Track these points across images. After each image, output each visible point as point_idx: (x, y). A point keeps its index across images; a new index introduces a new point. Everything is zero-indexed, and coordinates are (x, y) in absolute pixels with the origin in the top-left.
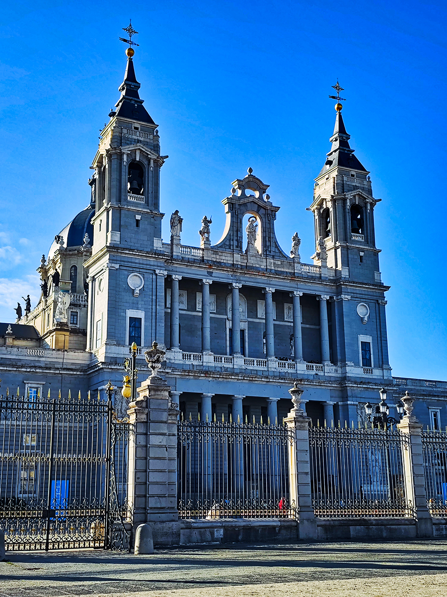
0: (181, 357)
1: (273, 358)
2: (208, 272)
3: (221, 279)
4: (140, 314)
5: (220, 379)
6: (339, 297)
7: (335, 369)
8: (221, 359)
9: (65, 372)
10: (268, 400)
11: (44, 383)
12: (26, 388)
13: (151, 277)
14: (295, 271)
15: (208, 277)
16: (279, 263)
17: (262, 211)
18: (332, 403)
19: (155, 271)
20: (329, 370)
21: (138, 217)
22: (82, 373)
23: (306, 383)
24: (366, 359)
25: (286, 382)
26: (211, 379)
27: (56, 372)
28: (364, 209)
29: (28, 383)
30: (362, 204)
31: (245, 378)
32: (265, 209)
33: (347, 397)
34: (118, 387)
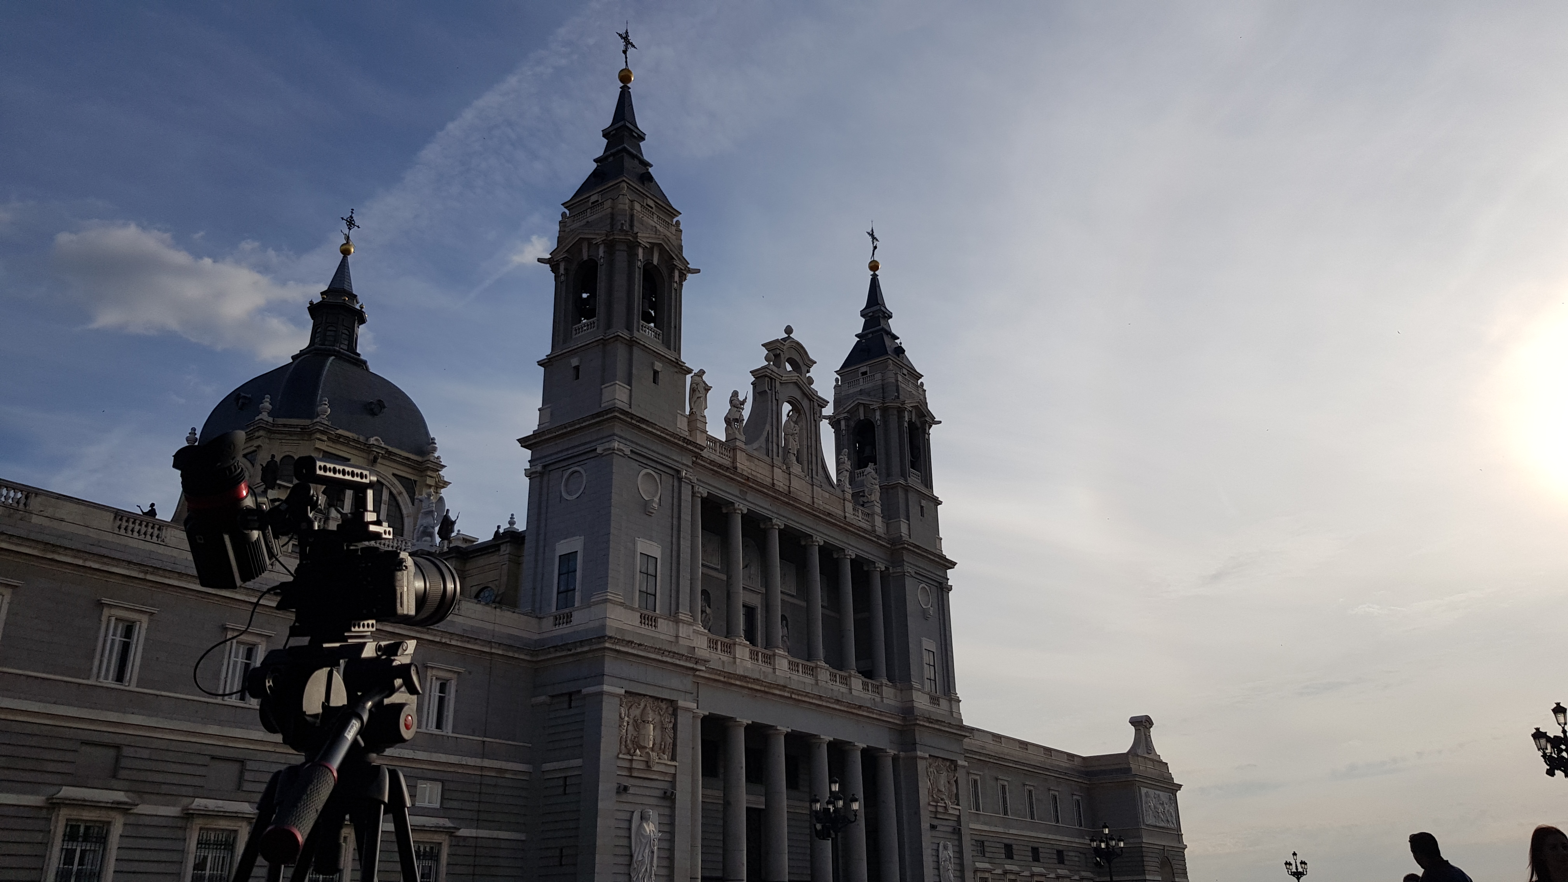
0: (705, 645)
1: (824, 664)
2: (741, 491)
3: (758, 508)
4: (655, 550)
5: (758, 695)
6: (899, 569)
7: (894, 694)
8: (757, 655)
9: (500, 652)
10: (814, 741)
11: (461, 670)
12: (429, 679)
13: (671, 481)
14: (847, 515)
15: (741, 501)
16: (827, 495)
17: (805, 403)
18: (892, 752)
19: (678, 472)
20: (889, 696)
21: (658, 366)
22: (528, 658)
23: (865, 714)
24: (930, 680)
25: (842, 708)
26: (746, 691)
27: (485, 650)
28: (920, 430)
29: (432, 668)
30: (919, 425)
31: (793, 696)
32: (810, 400)
33: (915, 744)
34: (626, 692)
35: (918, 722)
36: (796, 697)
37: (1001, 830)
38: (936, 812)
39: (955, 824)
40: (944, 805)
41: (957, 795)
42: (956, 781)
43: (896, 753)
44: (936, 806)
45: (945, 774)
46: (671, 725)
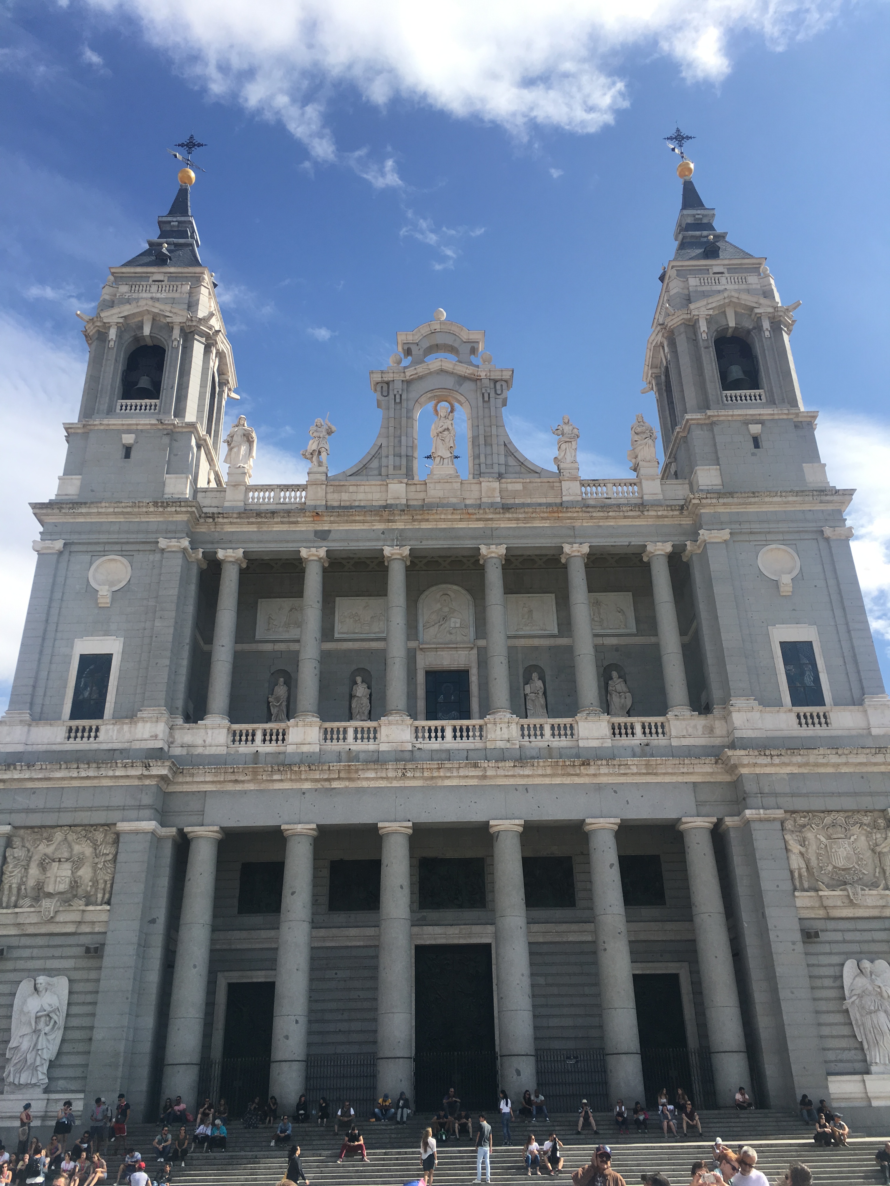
0: (225, 739)
1: (505, 715)
4: (111, 645)
6: (699, 541)
7: (704, 727)
10: (492, 831)
13: (152, 558)
14: (564, 499)
16: (518, 487)
17: (468, 386)
18: (703, 821)
19: (157, 544)
20: (686, 730)
21: (128, 439)
24: (804, 688)
31: (410, 774)
32: (475, 381)
33: (745, 798)
34: (15, 828)
36: (417, 774)
38: (824, 907)
40: (843, 893)
43: (716, 820)
44: (818, 898)
45: (856, 837)
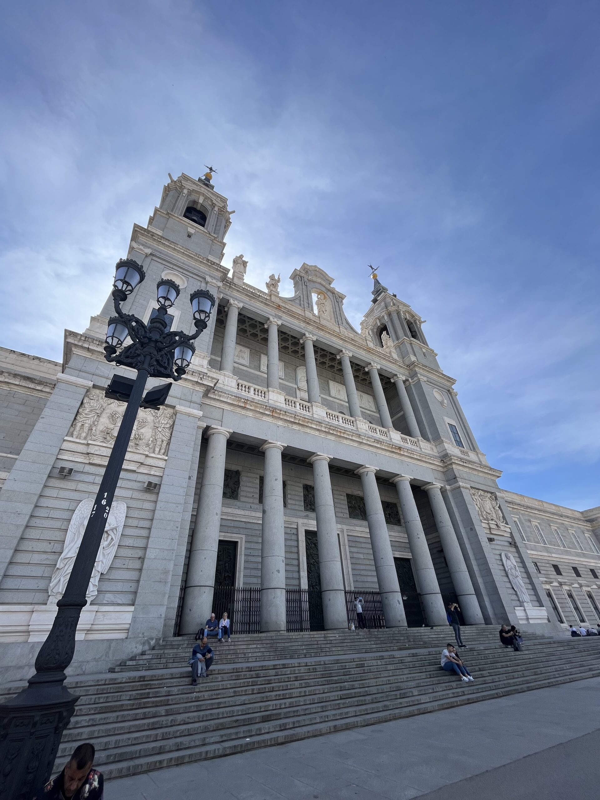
0: (234, 385)
1: (363, 421)
2: (276, 314)
3: (292, 326)
5: (295, 427)
6: (415, 379)
7: (431, 447)
8: (295, 403)
13: (199, 284)
15: (276, 318)
17: (329, 294)
18: (438, 484)
19: (205, 279)
21: (191, 231)
23: (406, 454)
24: (458, 441)
25: (383, 447)
26: (280, 423)
28: (414, 323)
30: (412, 321)
31: (332, 432)
32: (332, 293)
33: (455, 478)
34: (95, 386)
35: (453, 461)
36: (335, 433)
37: (546, 554)
38: (490, 529)
39: (510, 540)
40: (496, 523)
41: (504, 517)
42: (499, 507)
43: (443, 486)
44: (488, 524)
45: (488, 502)
46: (168, 426)
